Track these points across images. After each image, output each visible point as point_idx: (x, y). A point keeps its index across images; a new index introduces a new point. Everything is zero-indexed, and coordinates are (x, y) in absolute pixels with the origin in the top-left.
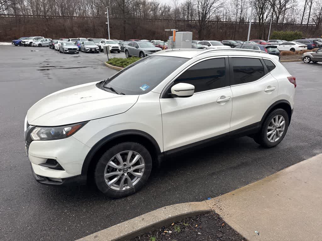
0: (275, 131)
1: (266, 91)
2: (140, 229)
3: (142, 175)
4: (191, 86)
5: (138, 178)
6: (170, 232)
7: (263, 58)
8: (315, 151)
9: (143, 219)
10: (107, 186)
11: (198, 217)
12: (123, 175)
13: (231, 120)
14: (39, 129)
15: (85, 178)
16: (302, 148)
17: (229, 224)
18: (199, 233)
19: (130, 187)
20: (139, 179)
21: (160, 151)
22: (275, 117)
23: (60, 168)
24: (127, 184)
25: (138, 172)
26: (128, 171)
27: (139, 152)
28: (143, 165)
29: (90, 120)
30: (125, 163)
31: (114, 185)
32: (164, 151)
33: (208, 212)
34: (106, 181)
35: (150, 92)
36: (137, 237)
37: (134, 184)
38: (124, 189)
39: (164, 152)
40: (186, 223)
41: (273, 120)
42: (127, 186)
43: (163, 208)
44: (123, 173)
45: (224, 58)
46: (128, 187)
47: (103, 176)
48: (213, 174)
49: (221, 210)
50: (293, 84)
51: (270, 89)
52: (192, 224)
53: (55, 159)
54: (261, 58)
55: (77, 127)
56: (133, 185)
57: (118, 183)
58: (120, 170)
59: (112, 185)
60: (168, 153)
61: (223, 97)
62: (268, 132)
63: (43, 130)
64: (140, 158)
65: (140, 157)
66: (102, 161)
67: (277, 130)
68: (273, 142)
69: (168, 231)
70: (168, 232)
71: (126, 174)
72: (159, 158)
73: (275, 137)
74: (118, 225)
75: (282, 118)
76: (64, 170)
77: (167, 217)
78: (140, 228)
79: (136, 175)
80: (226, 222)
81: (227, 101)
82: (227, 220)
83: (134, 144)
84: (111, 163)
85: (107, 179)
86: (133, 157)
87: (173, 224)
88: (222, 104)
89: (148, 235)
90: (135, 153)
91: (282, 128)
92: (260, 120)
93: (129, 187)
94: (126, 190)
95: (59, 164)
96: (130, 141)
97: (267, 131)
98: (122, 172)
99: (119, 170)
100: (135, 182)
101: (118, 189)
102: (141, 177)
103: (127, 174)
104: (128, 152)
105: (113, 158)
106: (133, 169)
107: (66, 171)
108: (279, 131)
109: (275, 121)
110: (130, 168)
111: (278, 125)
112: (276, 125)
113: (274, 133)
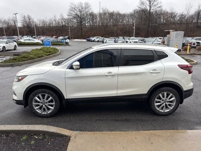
1: (151, 73)
5: (51, 110)
7: (156, 50)
8: (197, 127)
10: (34, 109)
15: (24, 102)
18: (49, 144)
21: (64, 98)
26: (45, 104)
27: (52, 96)
29: (28, 75)
30: (44, 100)
31: (38, 109)
35: (63, 65)
37: (49, 112)
39: (67, 99)
41: (161, 95)
43: (42, 125)
45: (118, 49)
46: (46, 113)
47: (32, 103)
49: (75, 138)
50: (186, 71)
51: (155, 72)
54: (154, 50)
55: (23, 77)
57: (40, 108)
60: (70, 100)
61: (109, 72)
64: (52, 99)
66: (31, 96)
67: (167, 103)
68: (162, 111)
69: (36, 136)
72: (64, 102)
80: (69, 144)
83: (48, 91)
84: (36, 98)
85: (35, 105)
86: (48, 98)
88: (110, 77)
90: (49, 96)
91: (173, 103)
92: (146, 93)
94: (44, 114)
95: (15, 93)
97: (155, 102)
98: (42, 104)
101: (40, 112)
102: (53, 110)
103: (45, 106)
104: (45, 94)
105: (37, 96)
107: (17, 97)
108: (169, 105)
109: (163, 97)
110: (47, 103)
111: (168, 100)
112: (164, 99)
113: (163, 105)
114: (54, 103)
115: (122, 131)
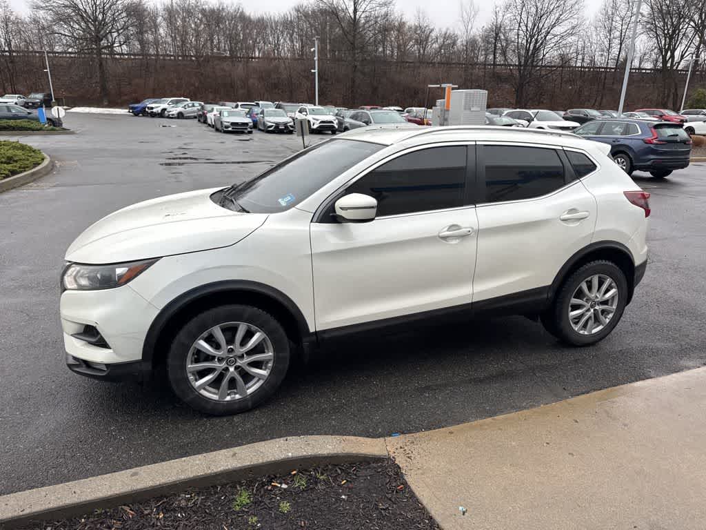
0: (592, 310)
1: (564, 220)
2: (221, 471)
3: (267, 375)
4: (370, 200)
5: (258, 381)
6: (284, 486)
7: (565, 149)
9: (234, 454)
10: (192, 389)
11: (353, 467)
12: (227, 369)
13: (474, 277)
14: (78, 268)
15: (148, 367)
16: (655, 353)
17: (413, 487)
18: (343, 497)
19: (240, 397)
20: (261, 382)
21: (308, 329)
22: (589, 279)
23: (102, 344)
24: (235, 391)
25: (261, 369)
26: (238, 364)
27: (262, 327)
28: (271, 354)
29: (162, 257)
30: (232, 347)
31: (207, 388)
32: (317, 330)
33: (378, 459)
34: (191, 377)
35: (293, 208)
36: (215, 487)
37: (249, 391)
38: (228, 398)
39: (316, 333)
40: (322, 474)
41: (584, 286)
42: (235, 394)
43: (282, 439)
44: (226, 366)
45: (466, 146)
46: (237, 397)
47: (184, 367)
48: (428, 388)
49: (408, 459)
50: (641, 209)
51: (574, 216)
52: (335, 479)
53: (94, 325)
54: (560, 148)
55: (138, 267)
56: (248, 393)
57: (216, 384)
58: (220, 360)
59: (203, 387)
60: (326, 336)
61: (453, 227)
62: (572, 311)
63: (84, 270)
64: (264, 339)
65: (263, 337)
66: (182, 336)
67: (597, 307)
68: (586, 333)
69: (279, 483)
70: (279, 485)
71: (232, 369)
72: (306, 343)
73: (590, 323)
74: (183, 459)
75: (608, 281)
76: (110, 348)
77: (283, 457)
78: (222, 468)
79: (253, 372)
80: (409, 483)
81: (463, 237)
82: (412, 479)
83: (250, 310)
84: (202, 343)
85: (193, 374)
86: (249, 335)
87: (295, 472)
88: (454, 242)
89: (238, 486)
90: (254, 328)
91: (612, 305)
92: (550, 283)
93: (240, 395)
94: (233, 402)
95: (101, 336)
96: (241, 303)
97: (570, 309)
98: (223, 365)
99: (218, 359)
100: (252, 388)
101: (215, 397)
102: (265, 379)
103: (236, 368)
104: (239, 325)
105: (205, 334)
106: (247, 360)
107: (114, 351)
108: (603, 312)
109: (590, 288)
110: (242, 357)
111: (600, 297)
112: (592, 296)
113: (589, 314)
114: (269, 354)
115: (520, 408)
